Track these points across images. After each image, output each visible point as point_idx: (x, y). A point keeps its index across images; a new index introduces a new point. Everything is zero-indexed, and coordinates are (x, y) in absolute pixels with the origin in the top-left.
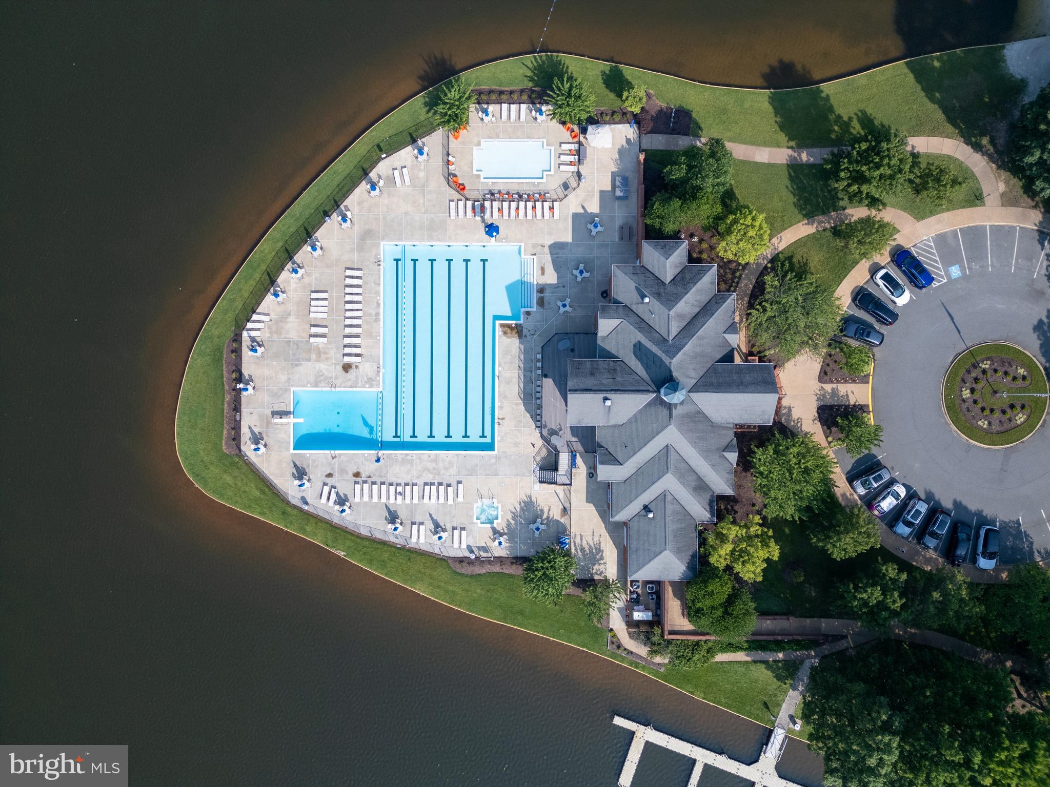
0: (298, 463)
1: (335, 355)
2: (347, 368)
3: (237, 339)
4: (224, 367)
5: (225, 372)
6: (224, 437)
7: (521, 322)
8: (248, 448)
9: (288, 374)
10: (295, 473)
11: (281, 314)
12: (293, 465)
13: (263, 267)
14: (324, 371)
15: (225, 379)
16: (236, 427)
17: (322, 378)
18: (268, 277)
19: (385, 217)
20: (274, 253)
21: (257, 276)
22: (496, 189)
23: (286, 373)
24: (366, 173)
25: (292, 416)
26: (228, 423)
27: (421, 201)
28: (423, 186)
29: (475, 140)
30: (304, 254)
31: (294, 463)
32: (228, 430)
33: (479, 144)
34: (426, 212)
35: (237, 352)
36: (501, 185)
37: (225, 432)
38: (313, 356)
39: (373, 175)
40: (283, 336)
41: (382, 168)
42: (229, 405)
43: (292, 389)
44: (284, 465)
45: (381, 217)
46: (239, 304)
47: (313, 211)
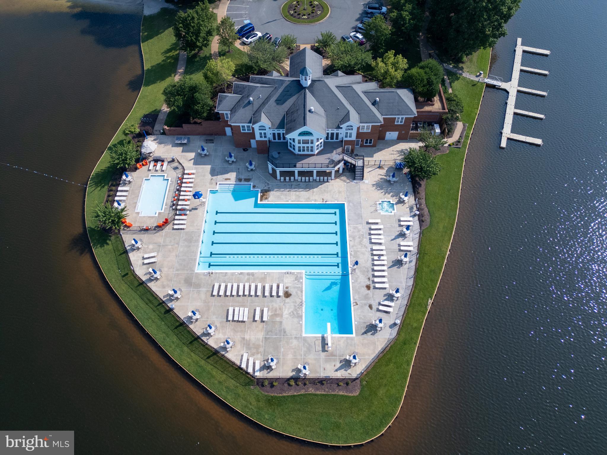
0: (363, 331)
1: (277, 303)
2: (287, 295)
3: (260, 382)
4: (285, 394)
5: (290, 394)
6: (346, 394)
7: (260, 190)
8: (354, 372)
9: (292, 338)
10: (371, 333)
11: (243, 345)
12: (365, 335)
13: (202, 363)
14: (290, 311)
15: (295, 394)
16: (337, 382)
17: (295, 313)
18: (211, 358)
19: (177, 270)
20: (192, 354)
21: (209, 368)
22: (170, 204)
23: (291, 340)
24: (142, 283)
25: (325, 336)
26: (334, 390)
27: (170, 247)
28: (159, 246)
29: (135, 215)
30: (197, 329)
31: (363, 334)
32: (340, 390)
33: (138, 213)
34: (178, 244)
35: (272, 382)
36: (168, 201)
37: (341, 393)
38: (278, 319)
39: (144, 279)
40: (261, 343)
41: (141, 272)
42: (317, 389)
43: (304, 335)
44: (366, 341)
45: (177, 272)
46: (232, 383)
47: (163, 323)
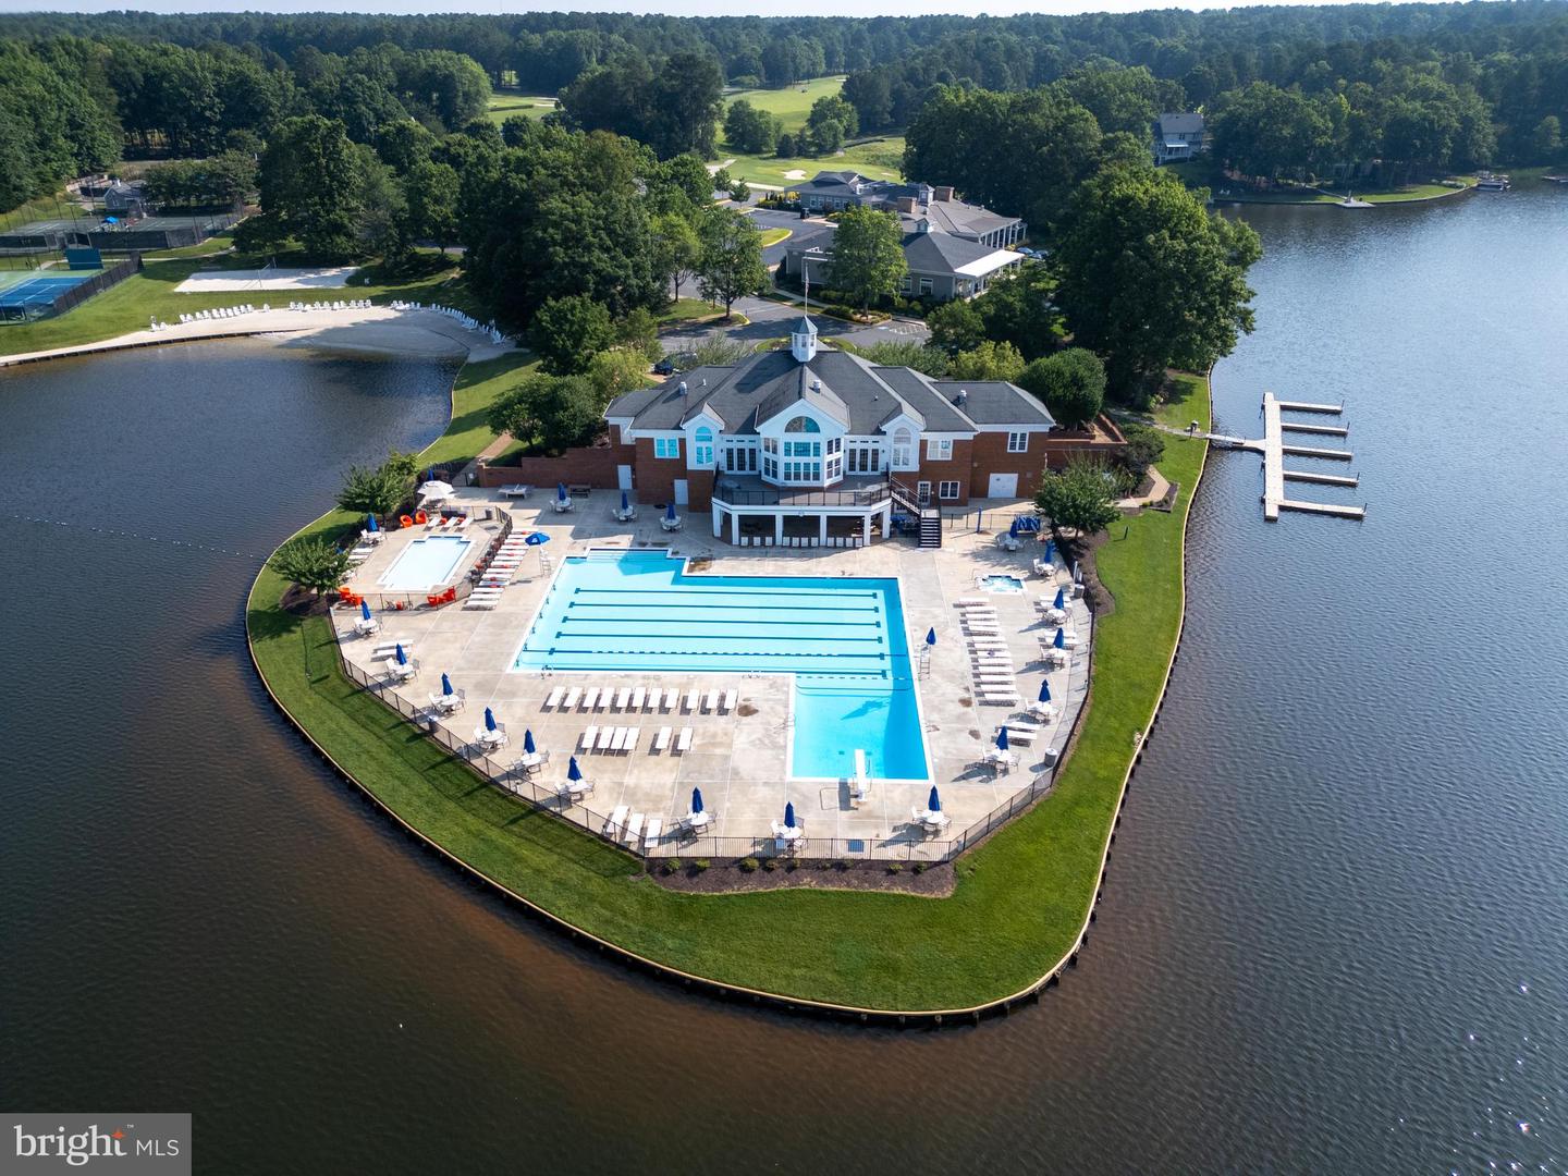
0: (957, 775)
1: (716, 723)
2: (746, 711)
3: (662, 868)
4: (729, 892)
5: (744, 890)
6: (913, 894)
7: (688, 558)
8: (934, 851)
9: (755, 784)
10: (980, 778)
11: (615, 795)
12: (963, 781)
13: (494, 833)
14: (753, 737)
15: (761, 890)
16: (889, 869)
17: (767, 741)
18: (522, 822)
20: (469, 818)
21: (509, 842)
22: (465, 571)
23: (752, 788)
24: (361, 690)
25: (850, 781)
26: (876, 884)
30: (491, 766)
31: (956, 780)
32: (894, 884)
34: (471, 630)
35: (693, 868)
36: (463, 568)
37: (898, 891)
38: (719, 751)
39: (369, 683)
40: (668, 793)
41: (364, 672)
42: (827, 881)
43: (789, 778)
44: (964, 793)
45: (457, 673)
46: (573, 873)
47: (399, 759)
